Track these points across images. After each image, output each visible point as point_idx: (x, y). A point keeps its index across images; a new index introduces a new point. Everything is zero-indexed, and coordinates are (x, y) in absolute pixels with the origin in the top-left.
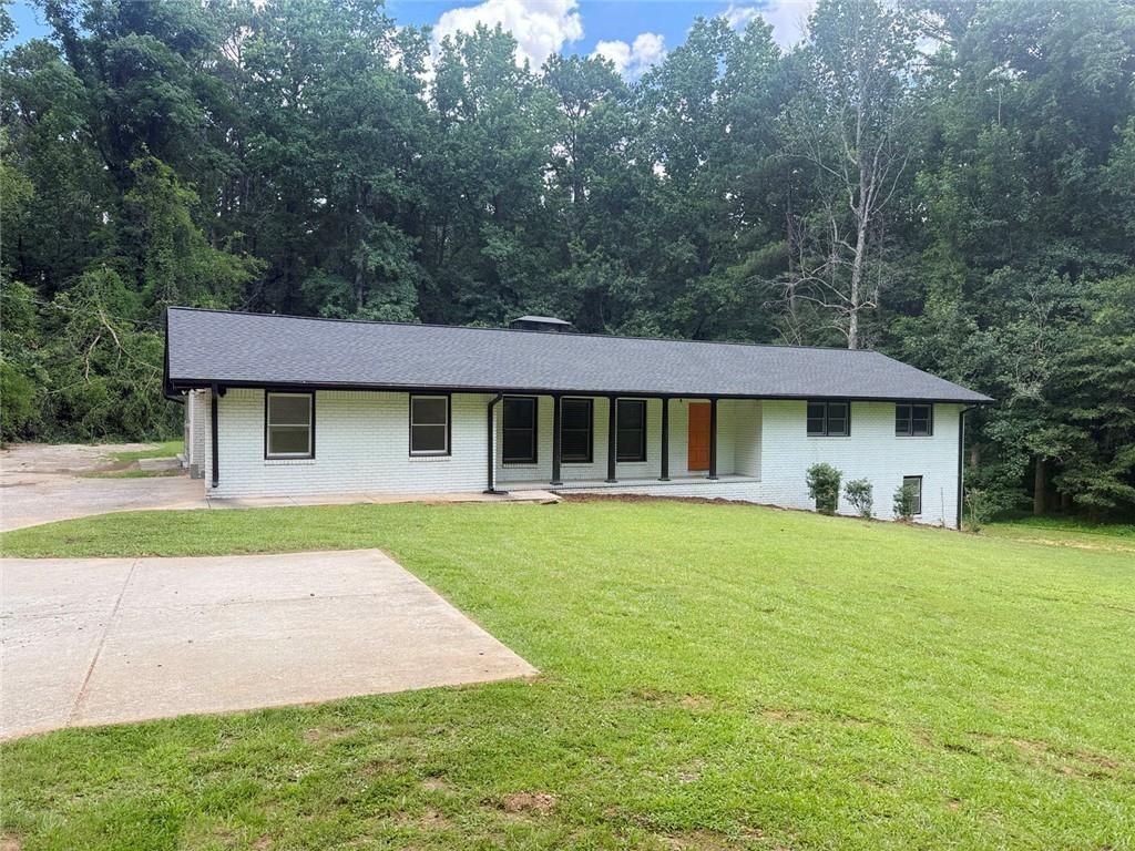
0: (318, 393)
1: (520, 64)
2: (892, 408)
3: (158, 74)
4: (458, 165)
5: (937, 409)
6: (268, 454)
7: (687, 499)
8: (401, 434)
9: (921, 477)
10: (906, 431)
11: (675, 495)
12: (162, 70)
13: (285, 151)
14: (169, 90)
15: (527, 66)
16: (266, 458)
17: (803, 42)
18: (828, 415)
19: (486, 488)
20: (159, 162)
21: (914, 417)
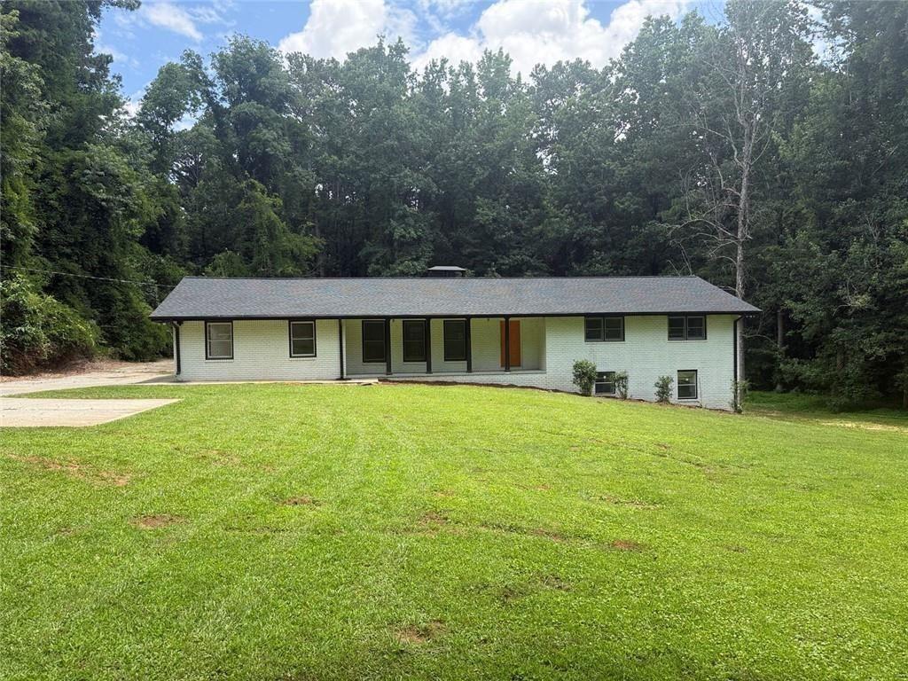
0: (234, 322)
1: (513, 76)
2: (665, 320)
3: (261, 125)
4: (459, 158)
5: (709, 319)
6: (209, 356)
7: (492, 385)
8: (284, 345)
9: (696, 371)
10: (682, 336)
11: (477, 382)
12: (263, 123)
13: (341, 164)
14: (268, 134)
15: (519, 79)
16: (207, 359)
17: (719, 24)
18: (604, 327)
19: (339, 376)
20: (256, 182)
21: (687, 326)
